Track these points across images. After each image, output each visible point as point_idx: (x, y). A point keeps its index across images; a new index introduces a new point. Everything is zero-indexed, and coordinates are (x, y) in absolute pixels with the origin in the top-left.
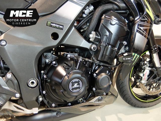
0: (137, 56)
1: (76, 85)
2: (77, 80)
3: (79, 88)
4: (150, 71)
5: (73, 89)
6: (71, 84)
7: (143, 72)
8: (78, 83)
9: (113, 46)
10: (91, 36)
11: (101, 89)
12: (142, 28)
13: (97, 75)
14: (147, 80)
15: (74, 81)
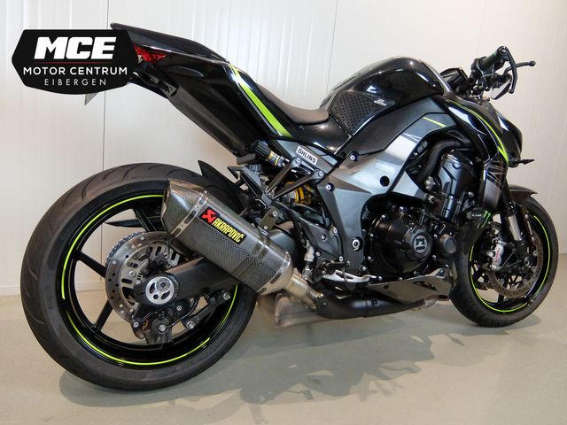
0: (487, 215)
1: (420, 244)
2: (422, 237)
3: (423, 248)
4: (505, 248)
5: (417, 248)
6: (415, 242)
7: (494, 249)
8: (422, 240)
9: (456, 197)
10: (428, 182)
11: (443, 257)
12: (493, 173)
13: (440, 236)
14: (501, 265)
15: (419, 237)
